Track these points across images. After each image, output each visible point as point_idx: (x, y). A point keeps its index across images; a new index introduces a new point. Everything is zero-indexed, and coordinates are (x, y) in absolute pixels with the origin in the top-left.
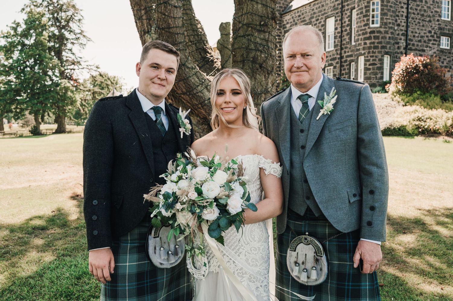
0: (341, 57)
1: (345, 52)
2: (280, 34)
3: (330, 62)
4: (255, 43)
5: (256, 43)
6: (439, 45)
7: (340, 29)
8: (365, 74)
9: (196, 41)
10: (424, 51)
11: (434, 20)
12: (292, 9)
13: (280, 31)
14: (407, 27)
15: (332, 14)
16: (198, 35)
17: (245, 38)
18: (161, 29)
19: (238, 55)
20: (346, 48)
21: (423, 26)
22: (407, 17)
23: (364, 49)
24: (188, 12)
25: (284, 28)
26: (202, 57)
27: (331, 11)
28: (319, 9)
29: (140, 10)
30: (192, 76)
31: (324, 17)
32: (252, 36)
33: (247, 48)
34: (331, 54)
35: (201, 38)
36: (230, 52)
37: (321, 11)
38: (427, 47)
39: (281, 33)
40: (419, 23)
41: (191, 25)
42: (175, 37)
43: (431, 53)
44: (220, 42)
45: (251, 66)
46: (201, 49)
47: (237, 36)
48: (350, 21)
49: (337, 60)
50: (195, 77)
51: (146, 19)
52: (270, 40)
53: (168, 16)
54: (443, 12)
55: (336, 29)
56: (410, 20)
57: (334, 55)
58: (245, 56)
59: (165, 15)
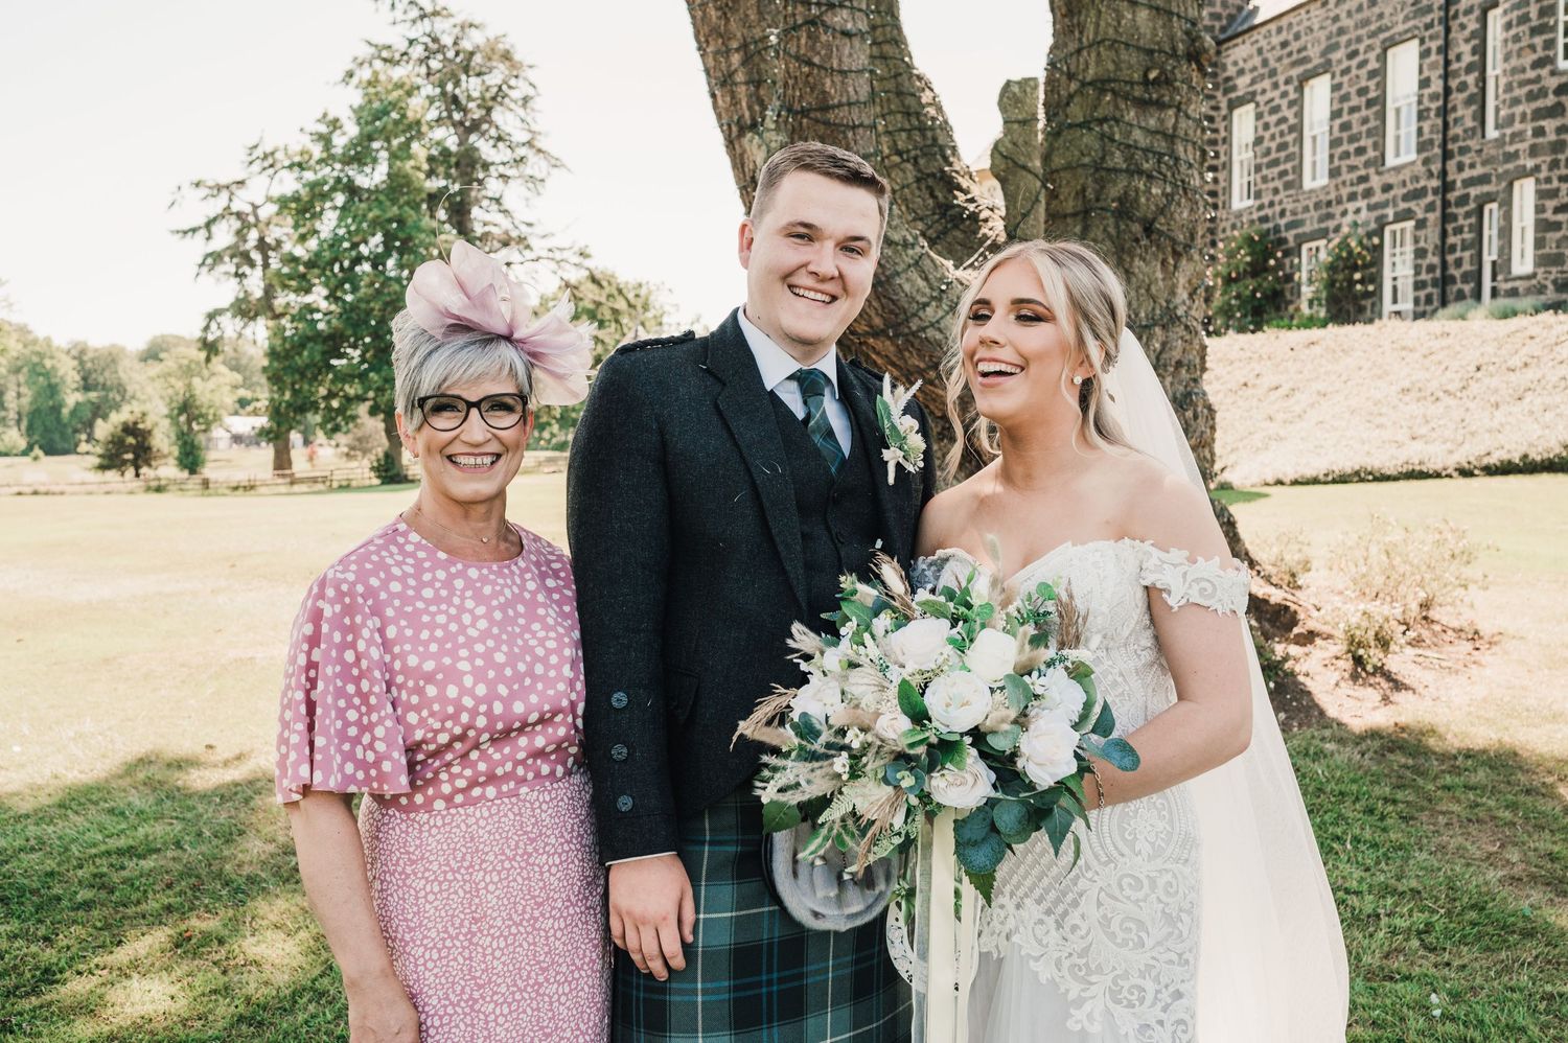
0: (1447, 187)
1: (1460, 168)
2: (1213, 113)
3: (1403, 206)
4: (1129, 146)
5: (1129, 148)
7: (1441, 83)
8: (1539, 243)
9: (915, 148)
12: (1258, 20)
13: (1213, 103)
15: (1406, 31)
16: (922, 129)
17: (1090, 129)
18: (797, 113)
19: (1064, 191)
20: (1463, 151)
23: (1534, 151)
24: (888, 49)
25: (1226, 92)
26: (939, 205)
27: (1407, 19)
28: (1359, 16)
29: (728, 52)
30: (905, 271)
31: (1377, 42)
32: (1117, 121)
33: (1098, 167)
34: (1406, 175)
35: (935, 139)
36: (1039, 184)
37: (1366, 23)
39: (1216, 108)
41: (899, 94)
42: (846, 137)
44: (1003, 150)
45: (1111, 230)
46: (933, 175)
47: (1060, 125)
48: (1481, 50)
49: (1430, 198)
50: (914, 275)
51: (747, 83)
52: (1182, 134)
53: (820, 67)
55: (1424, 83)
57: (1416, 179)
58: (1090, 195)
59: (810, 63)
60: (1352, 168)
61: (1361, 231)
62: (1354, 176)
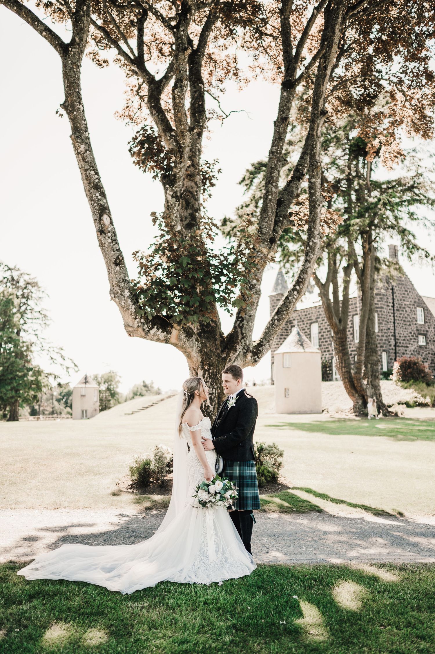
1: (350, 348)
6: (418, 342)
10: (407, 347)
11: (413, 324)
14: (395, 330)
20: (350, 344)
21: (406, 329)
22: (394, 323)
25: (290, 324)
38: (409, 344)
39: (288, 327)
40: (402, 326)
43: (412, 348)
48: (352, 324)
54: (418, 318)
56: (396, 325)
60: (324, 345)
61: (327, 359)
62: (325, 347)
